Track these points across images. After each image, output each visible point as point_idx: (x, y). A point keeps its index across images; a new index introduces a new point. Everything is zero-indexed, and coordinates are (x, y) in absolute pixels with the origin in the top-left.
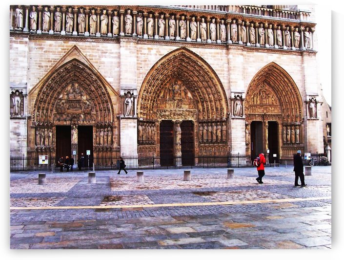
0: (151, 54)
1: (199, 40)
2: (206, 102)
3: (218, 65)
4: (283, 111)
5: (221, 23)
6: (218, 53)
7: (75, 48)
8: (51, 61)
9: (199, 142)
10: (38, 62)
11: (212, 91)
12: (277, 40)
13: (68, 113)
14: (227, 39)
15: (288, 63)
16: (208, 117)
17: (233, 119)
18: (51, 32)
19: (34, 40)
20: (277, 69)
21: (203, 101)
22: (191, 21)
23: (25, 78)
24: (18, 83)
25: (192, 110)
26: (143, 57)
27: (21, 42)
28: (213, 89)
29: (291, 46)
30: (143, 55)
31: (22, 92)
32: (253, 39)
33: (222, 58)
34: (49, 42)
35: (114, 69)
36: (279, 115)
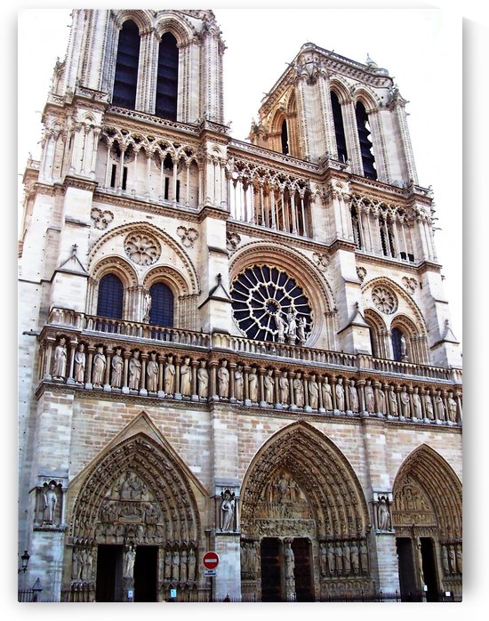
0: (256, 431)
1: (322, 410)
2: (331, 507)
3: (350, 448)
4: (438, 520)
5: (350, 384)
6: (349, 431)
7: (144, 415)
8: (106, 435)
9: (321, 574)
10: (85, 435)
11: (341, 490)
12: (427, 410)
13: (120, 524)
14: (360, 409)
15: (444, 445)
16: (335, 532)
17: (378, 534)
18: (107, 387)
19: (80, 398)
20: (430, 454)
21: (326, 505)
22: (309, 381)
23: (66, 461)
24: (55, 468)
25: (307, 520)
26: (245, 435)
27: (63, 402)
28: (344, 487)
29: (446, 420)
30: (245, 432)
31: (60, 485)
32: (394, 409)
33: (356, 438)
34: (103, 404)
35: (202, 453)
36: (434, 527)
